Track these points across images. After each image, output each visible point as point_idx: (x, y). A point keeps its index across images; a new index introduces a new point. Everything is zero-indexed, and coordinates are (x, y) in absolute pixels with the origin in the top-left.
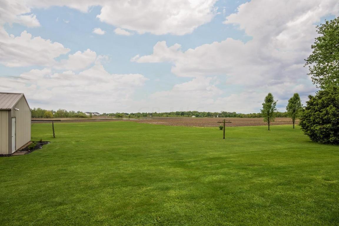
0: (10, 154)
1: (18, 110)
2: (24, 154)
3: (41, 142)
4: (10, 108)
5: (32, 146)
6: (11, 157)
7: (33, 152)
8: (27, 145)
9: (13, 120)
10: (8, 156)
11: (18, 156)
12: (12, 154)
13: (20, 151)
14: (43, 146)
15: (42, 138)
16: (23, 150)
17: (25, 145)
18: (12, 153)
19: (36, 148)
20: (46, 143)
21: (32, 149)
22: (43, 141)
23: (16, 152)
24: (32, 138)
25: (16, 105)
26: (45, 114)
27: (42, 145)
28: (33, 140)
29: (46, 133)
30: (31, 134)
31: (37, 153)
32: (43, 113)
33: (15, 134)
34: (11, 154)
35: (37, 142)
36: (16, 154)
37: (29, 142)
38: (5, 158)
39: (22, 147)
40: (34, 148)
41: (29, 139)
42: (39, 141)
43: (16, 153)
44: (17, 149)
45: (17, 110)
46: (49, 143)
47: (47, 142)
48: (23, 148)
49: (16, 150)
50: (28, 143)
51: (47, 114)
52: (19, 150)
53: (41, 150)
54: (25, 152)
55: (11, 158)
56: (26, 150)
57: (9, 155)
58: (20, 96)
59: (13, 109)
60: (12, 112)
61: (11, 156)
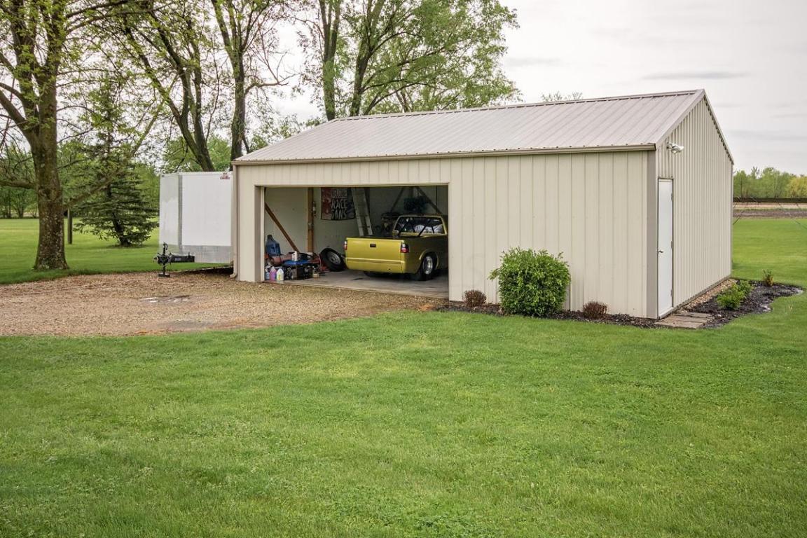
0: (653, 320)
1: (681, 148)
2: (700, 328)
3: (767, 284)
4: (653, 142)
5: (730, 298)
6: (650, 332)
7: (732, 324)
8: (717, 290)
9: (665, 187)
10: (645, 326)
11: (674, 333)
12: (659, 319)
13: (690, 311)
14: (776, 301)
15: (773, 271)
16: (698, 309)
17: (710, 289)
18: (661, 314)
19: (746, 308)
20: (786, 291)
21: (732, 309)
22: (774, 280)
23: (675, 312)
24: (734, 266)
25: (674, 133)
26: (787, 190)
27: (770, 296)
28: (741, 275)
29: (789, 254)
30: (733, 253)
31: (747, 330)
32: (782, 186)
33: (672, 243)
34: (656, 318)
35: (751, 283)
36: (672, 322)
37: (726, 279)
38: (631, 330)
39: (700, 295)
40: (739, 306)
41: (727, 272)
42: (760, 279)
43: (672, 317)
44: (678, 302)
45: (679, 151)
46: (801, 292)
47: (791, 287)
48: (702, 300)
49: (676, 304)
50: (719, 284)
51: (796, 190)
52: (686, 309)
53: (765, 317)
54: (704, 318)
55: (650, 335)
56: (710, 312)
57: (649, 323)
58: (691, 100)
59: (664, 147)
60: (659, 156)
61: (653, 326)
